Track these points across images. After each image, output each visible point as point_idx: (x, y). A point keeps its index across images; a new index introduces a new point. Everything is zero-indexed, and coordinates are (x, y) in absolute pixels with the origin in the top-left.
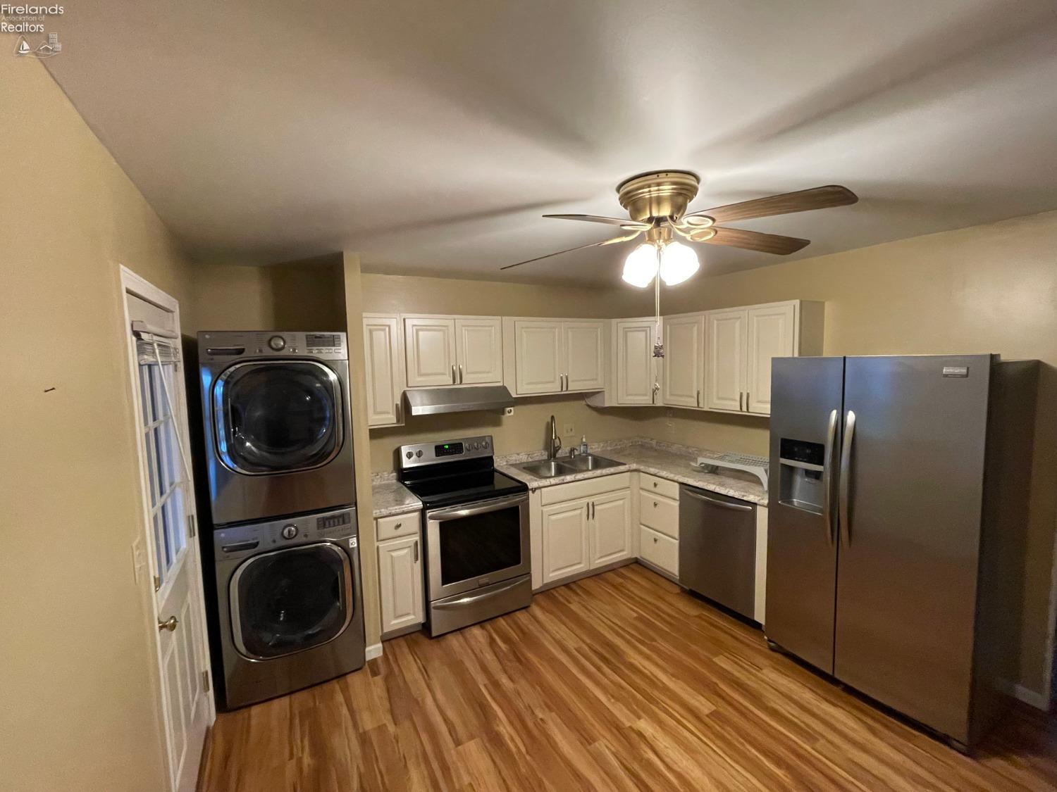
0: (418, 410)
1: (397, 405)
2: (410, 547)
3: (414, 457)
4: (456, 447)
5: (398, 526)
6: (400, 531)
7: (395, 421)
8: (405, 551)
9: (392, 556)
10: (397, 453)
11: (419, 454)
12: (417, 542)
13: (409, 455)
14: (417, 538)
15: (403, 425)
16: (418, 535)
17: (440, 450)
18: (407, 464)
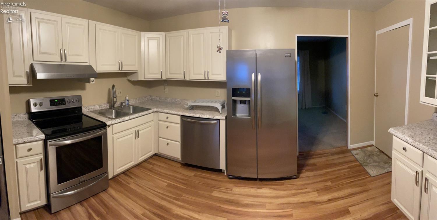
0: (40, 76)
1: (27, 72)
2: (38, 162)
3: (38, 106)
4: (62, 101)
5: (30, 150)
6: (31, 153)
7: (26, 83)
8: (34, 164)
9: (26, 168)
10: (28, 103)
11: (41, 104)
12: (42, 159)
13: (35, 105)
14: (42, 156)
15: (32, 85)
16: (42, 154)
17: (53, 102)
18: (34, 110)
